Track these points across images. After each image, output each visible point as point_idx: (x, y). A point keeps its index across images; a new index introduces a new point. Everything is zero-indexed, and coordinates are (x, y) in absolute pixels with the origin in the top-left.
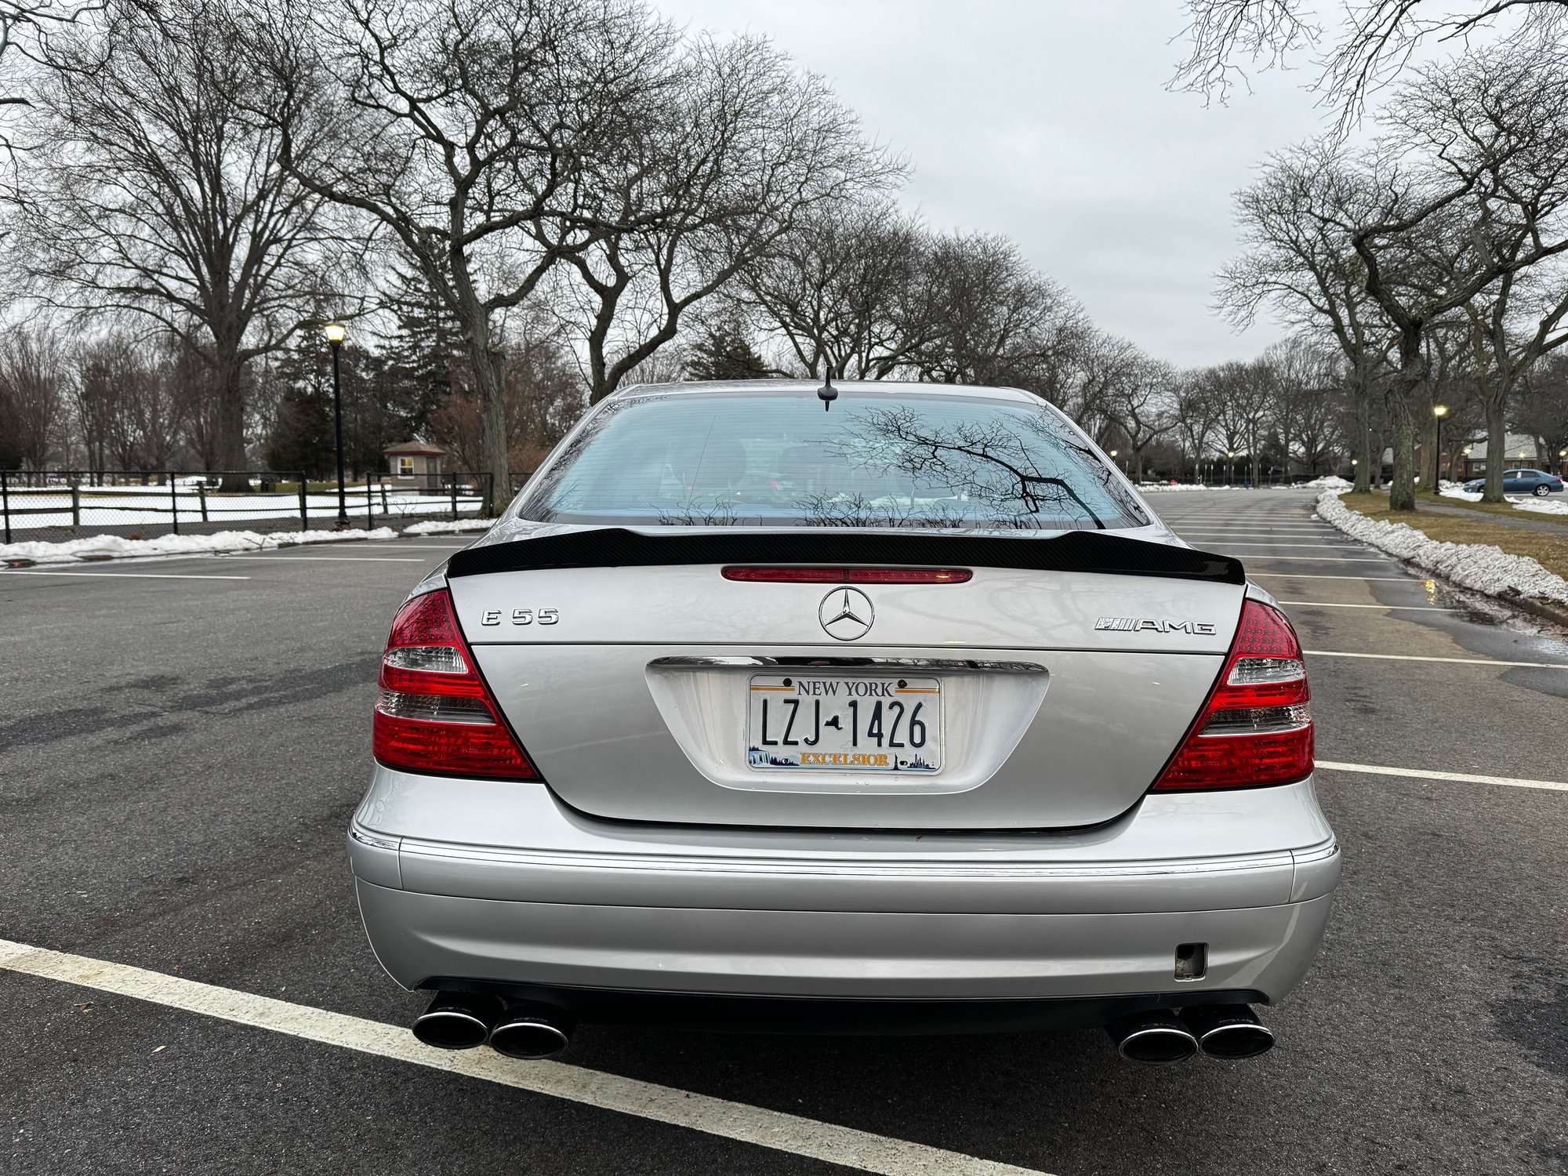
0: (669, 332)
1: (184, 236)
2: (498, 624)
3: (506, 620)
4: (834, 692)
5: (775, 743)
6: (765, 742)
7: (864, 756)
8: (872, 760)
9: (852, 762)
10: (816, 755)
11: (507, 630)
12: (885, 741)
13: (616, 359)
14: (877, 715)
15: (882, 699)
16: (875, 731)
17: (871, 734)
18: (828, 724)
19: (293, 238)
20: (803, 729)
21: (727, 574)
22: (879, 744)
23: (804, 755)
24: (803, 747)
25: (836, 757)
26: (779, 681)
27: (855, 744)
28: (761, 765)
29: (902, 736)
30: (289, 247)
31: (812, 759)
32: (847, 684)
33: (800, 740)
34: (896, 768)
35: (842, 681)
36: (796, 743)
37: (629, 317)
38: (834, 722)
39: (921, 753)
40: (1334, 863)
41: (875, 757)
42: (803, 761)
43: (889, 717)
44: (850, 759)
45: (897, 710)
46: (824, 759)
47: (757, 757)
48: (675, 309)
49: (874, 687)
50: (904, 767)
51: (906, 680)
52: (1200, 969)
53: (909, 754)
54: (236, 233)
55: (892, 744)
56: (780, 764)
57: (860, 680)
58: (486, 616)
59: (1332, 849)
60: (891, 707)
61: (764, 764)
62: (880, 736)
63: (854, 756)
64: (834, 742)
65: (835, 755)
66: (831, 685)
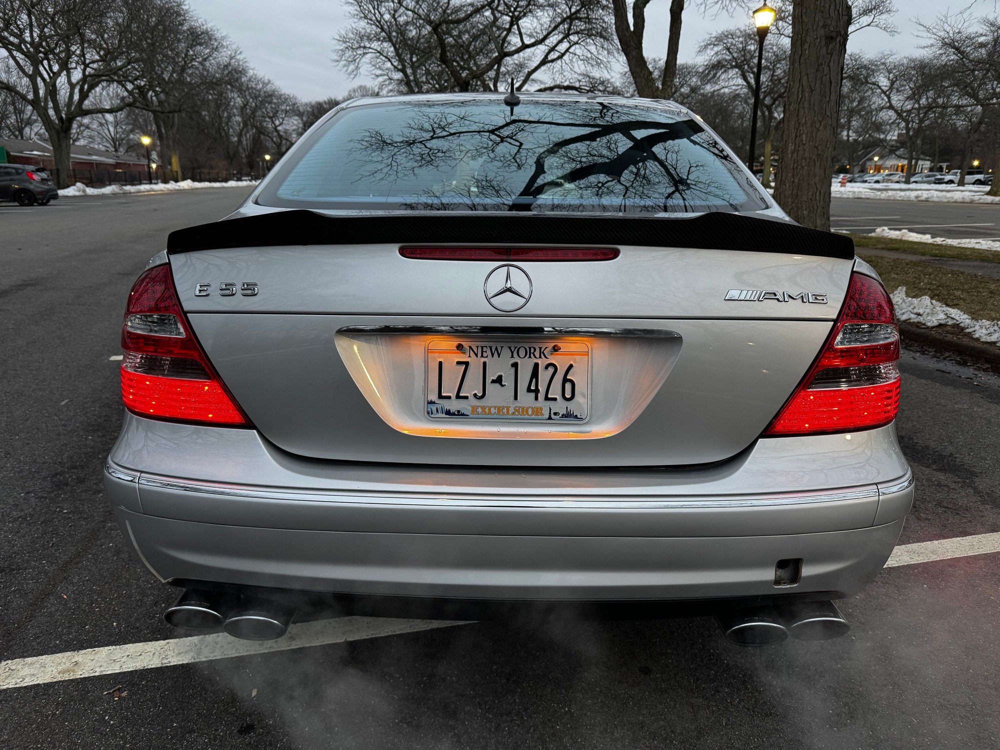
2: (207, 295)
3: (214, 291)
4: (499, 355)
5: (449, 398)
6: (440, 397)
7: (523, 408)
8: (530, 411)
9: (513, 413)
10: (483, 408)
11: (217, 302)
12: (541, 396)
14: (535, 374)
15: (539, 361)
16: (533, 388)
17: (529, 390)
18: (493, 382)
20: (472, 387)
21: (404, 252)
22: (536, 399)
23: (473, 407)
24: (473, 401)
25: (500, 409)
26: (453, 346)
27: (516, 398)
28: (437, 416)
29: (555, 392)
31: (480, 410)
32: (510, 348)
33: (470, 395)
34: (550, 418)
35: (506, 345)
36: (466, 398)
38: (499, 380)
39: (571, 406)
40: (908, 495)
41: (532, 408)
42: (473, 412)
43: (544, 376)
44: (511, 410)
45: (551, 370)
46: (490, 410)
47: (434, 409)
49: (532, 351)
50: (557, 417)
51: (560, 345)
52: (795, 577)
53: (560, 407)
55: (547, 398)
56: (454, 414)
57: (521, 345)
58: (198, 288)
59: (906, 484)
60: (547, 367)
61: (440, 415)
62: (537, 391)
63: (515, 409)
64: (498, 396)
65: (499, 408)
66: (496, 349)
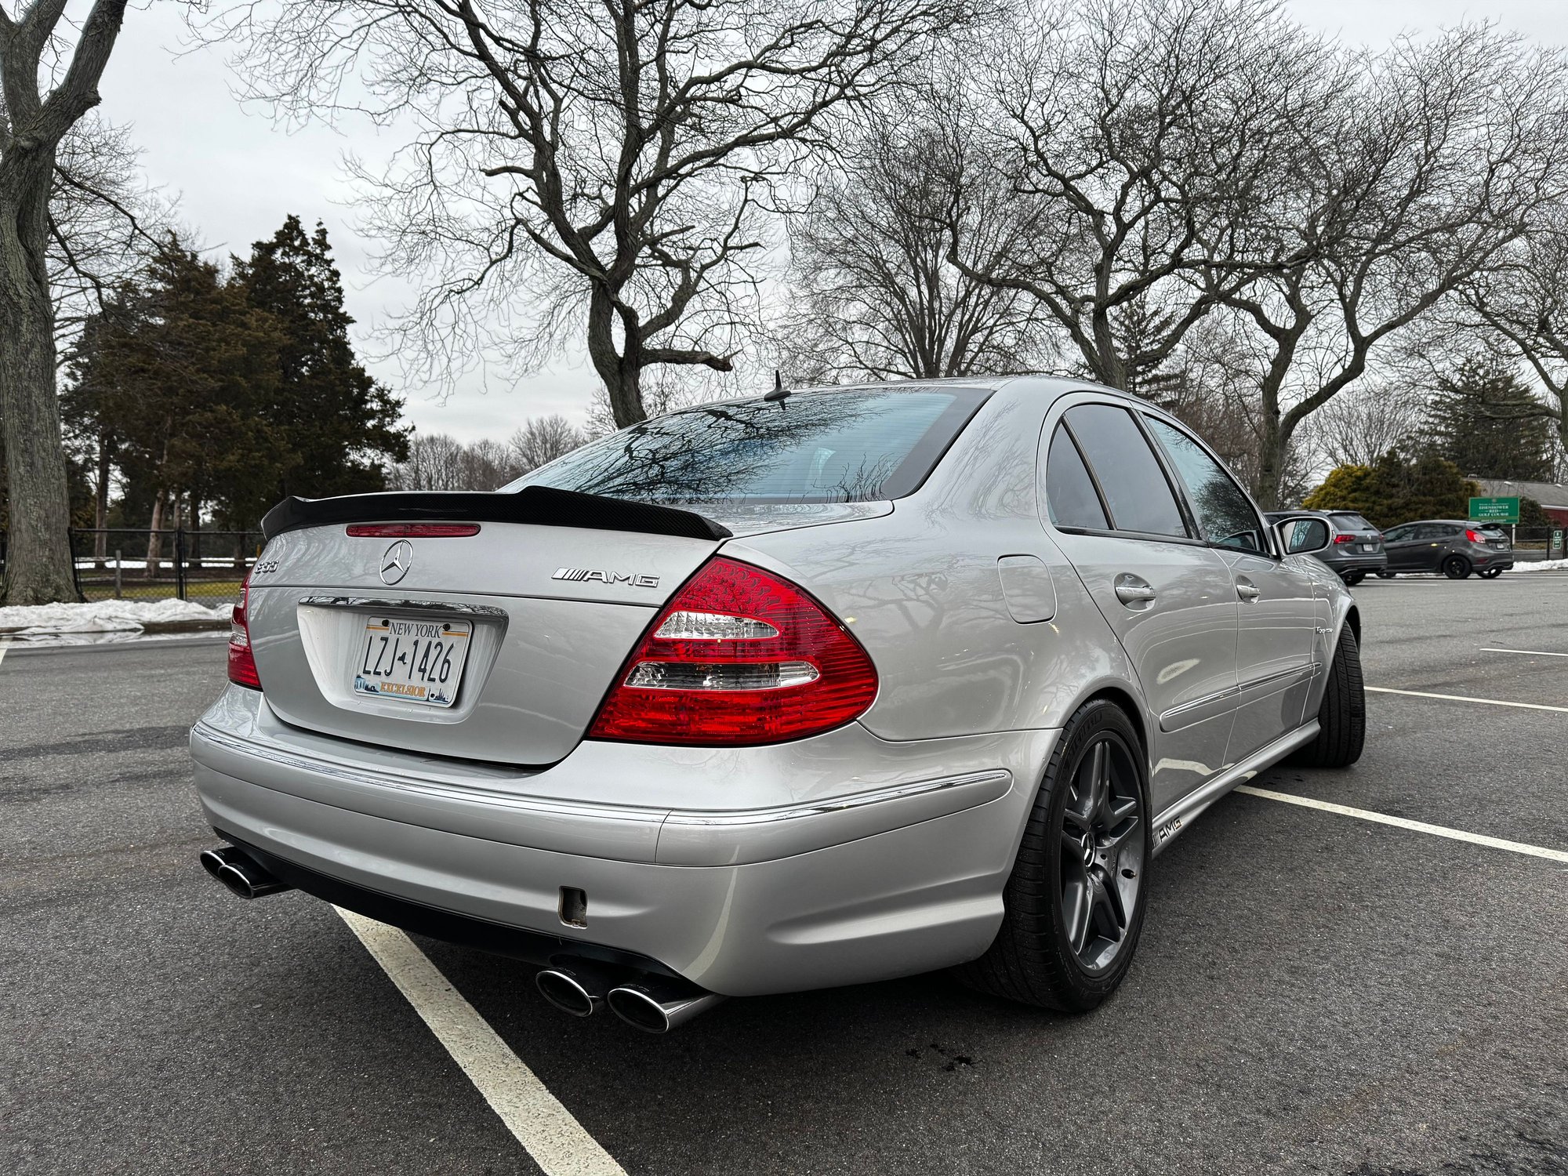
0: (1355, 370)
1: (907, 336)
4: (409, 633)
5: (370, 673)
6: (365, 671)
7: (412, 688)
8: (416, 691)
9: (406, 692)
10: (388, 685)
12: (426, 676)
13: (1294, 403)
14: (427, 653)
15: (433, 640)
16: (423, 666)
17: (420, 670)
18: (399, 659)
19: (995, 325)
20: (386, 662)
21: (353, 532)
22: (423, 679)
23: (382, 683)
24: (383, 677)
26: (378, 622)
27: (409, 677)
28: (360, 690)
29: (436, 672)
30: (991, 333)
31: (386, 687)
32: (417, 626)
33: (383, 672)
34: (427, 699)
35: (415, 623)
36: (380, 673)
37: (1306, 359)
38: (402, 658)
39: (443, 688)
41: (418, 689)
42: (383, 688)
43: (433, 653)
44: (405, 689)
45: (439, 648)
46: (392, 687)
47: (359, 684)
48: (1362, 344)
49: (431, 629)
50: (432, 699)
51: (450, 624)
53: (436, 689)
54: (948, 328)
55: (429, 679)
56: (370, 689)
57: (425, 623)
60: (436, 647)
62: (423, 671)
63: (408, 687)
64: (399, 674)
65: (398, 686)
66: (408, 627)
